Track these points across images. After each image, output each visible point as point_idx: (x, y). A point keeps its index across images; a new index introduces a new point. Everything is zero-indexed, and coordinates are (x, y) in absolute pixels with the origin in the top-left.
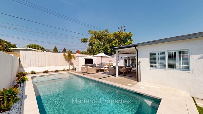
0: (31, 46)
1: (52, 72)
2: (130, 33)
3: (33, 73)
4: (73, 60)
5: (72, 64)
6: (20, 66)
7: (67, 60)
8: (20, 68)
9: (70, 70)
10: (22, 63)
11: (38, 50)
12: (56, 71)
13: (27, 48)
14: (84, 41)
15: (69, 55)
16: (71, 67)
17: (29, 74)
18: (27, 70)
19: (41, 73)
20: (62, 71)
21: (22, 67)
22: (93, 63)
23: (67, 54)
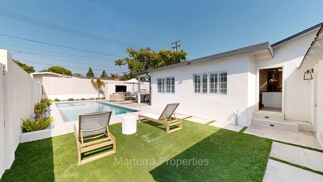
0: (53, 70)
1: (78, 100)
2: (182, 51)
3: (57, 100)
4: (102, 88)
5: (102, 92)
6: (43, 93)
7: (95, 87)
8: (43, 95)
9: (99, 99)
10: (45, 90)
11: (62, 75)
12: (83, 99)
13: (49, 73)
14: (119, 63)
15: (99, 81)
16: (101, 96)
17: (53, 101)
18: (51, 97)
19: (65, 100)
20: (90, 99)
21: (45, 94)
22: (127, 91)
23: (95, 81)
